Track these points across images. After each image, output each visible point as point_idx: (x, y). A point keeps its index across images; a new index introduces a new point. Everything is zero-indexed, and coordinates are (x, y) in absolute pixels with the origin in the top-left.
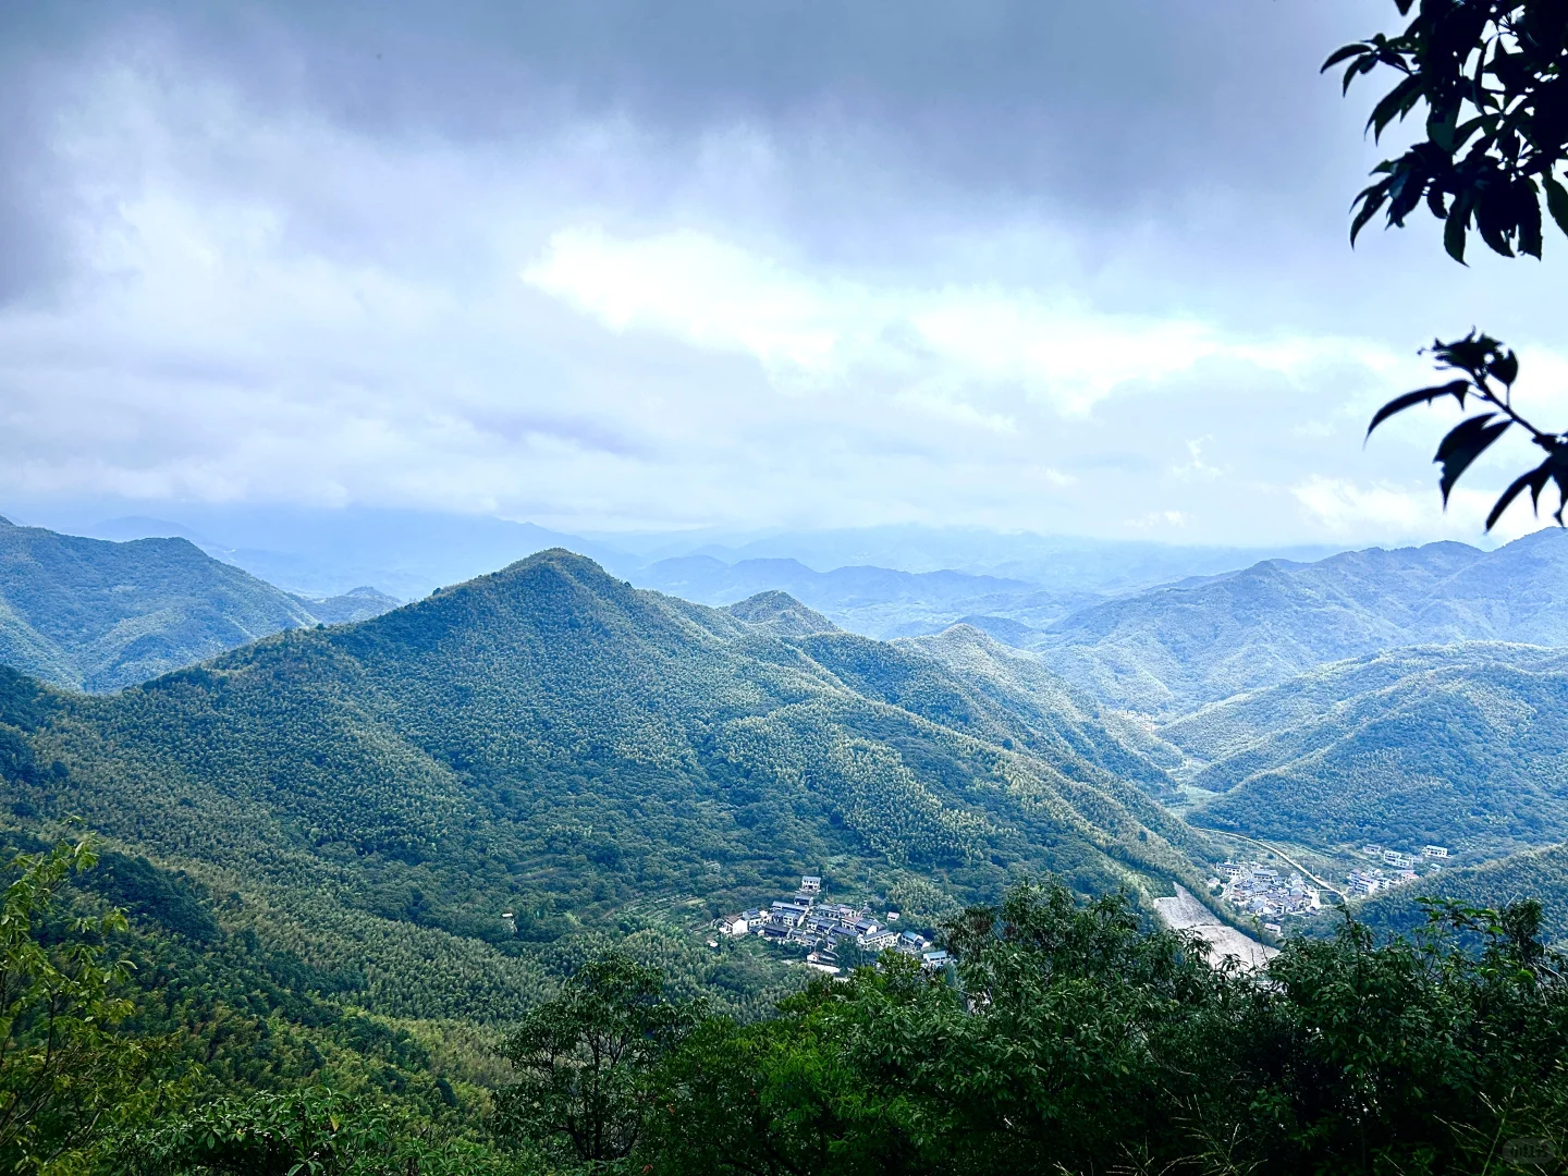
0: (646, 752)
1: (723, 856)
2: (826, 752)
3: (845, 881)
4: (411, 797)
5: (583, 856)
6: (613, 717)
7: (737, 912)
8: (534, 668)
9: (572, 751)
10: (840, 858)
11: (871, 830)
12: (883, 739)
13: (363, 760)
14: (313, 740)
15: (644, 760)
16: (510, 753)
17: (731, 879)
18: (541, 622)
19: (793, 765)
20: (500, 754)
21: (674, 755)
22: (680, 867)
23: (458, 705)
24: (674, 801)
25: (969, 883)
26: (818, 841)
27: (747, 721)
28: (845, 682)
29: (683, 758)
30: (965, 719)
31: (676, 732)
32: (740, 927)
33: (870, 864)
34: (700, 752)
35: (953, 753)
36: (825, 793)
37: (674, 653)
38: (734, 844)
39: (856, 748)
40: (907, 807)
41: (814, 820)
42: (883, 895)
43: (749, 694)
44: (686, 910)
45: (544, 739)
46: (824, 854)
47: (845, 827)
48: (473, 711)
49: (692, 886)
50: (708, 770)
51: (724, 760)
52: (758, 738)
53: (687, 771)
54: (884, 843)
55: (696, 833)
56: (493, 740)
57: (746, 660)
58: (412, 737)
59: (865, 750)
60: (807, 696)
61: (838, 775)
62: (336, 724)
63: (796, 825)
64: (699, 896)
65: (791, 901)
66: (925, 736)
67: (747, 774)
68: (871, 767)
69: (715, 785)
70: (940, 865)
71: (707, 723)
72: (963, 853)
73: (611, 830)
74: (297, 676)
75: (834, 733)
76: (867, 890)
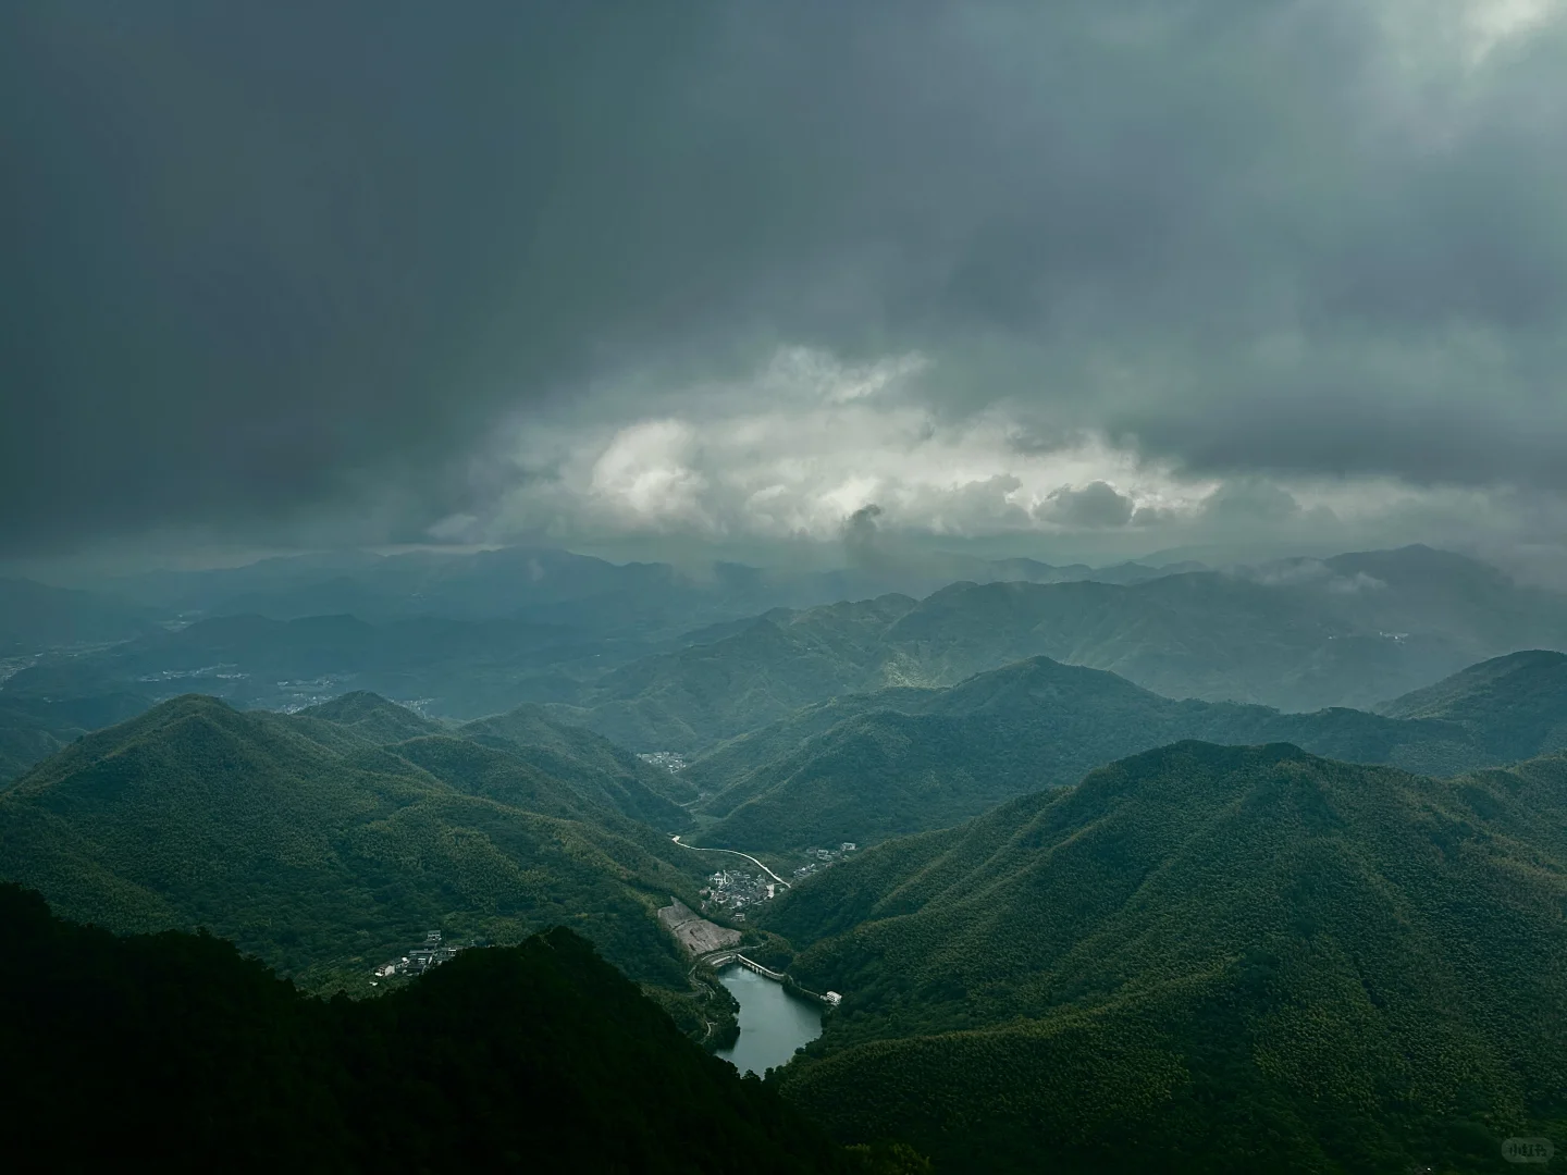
0: (301, 859)
1: (370, 926)
2: (435, 841)
3: (458, 930)
4: (139, 917)
5: (270, 940)
6: (271, 835)
7: (386, 962)
8: (202, 804)
9: (244, 865)
10: (452, 915)
11: (473, 892)
12: (474, 825)
13: (97, 895)
14: (52, 885)
15: (300, 865)
16: (198, 873)
17: (378, 940)
18: (200, 766)
19: (412, 854)
20: (190, 875)
21: (322, 858)
22: (341, 937)
23: (150, 842)
24: (328, 892)
25: (539, 918)
26: (435, 905)
27: (373, 825)
28: (438, 777)
29: (328, 859)
30: (532, 795)
31: (320, 841)
32: (390, 970)
33: (472, 916)
34: (341, 853)
35: (525, 828)
36: (436, 871)
37: (306, 776)
38: (376, 916)
39: (458, 835)
40: (496, 873)
41: (432, 892)
42: (484, 936)
43: (370, 803)
44: (351, 965)
45: (220, 859)
46: (440, 914)
47: (454, 893)
48: (163, 845)
49: (351, 948)
50: (348, 866)
51: (360, 857)
52: (384, 837)
53: (333, 868)
54: (481, 900)
55: (349, 913)
56: (184, 865)
57: (361, 773)
58: (121, 872)
59: (463, 836)
60: (415, 799)
61: (445, 857)
62: (66, 871)
63: (419, 896)
64: (357, 955)
65: (422, 949)
66: (505, 818)
67: (379, 865)
68: (468, 848)
69: (354, 875)
70: (519, 909)
71: (342, 830)
72: (534, 899)
73: (285, 919)
74: (24, 838)
75: (439, 826)
76: (473, 933)
